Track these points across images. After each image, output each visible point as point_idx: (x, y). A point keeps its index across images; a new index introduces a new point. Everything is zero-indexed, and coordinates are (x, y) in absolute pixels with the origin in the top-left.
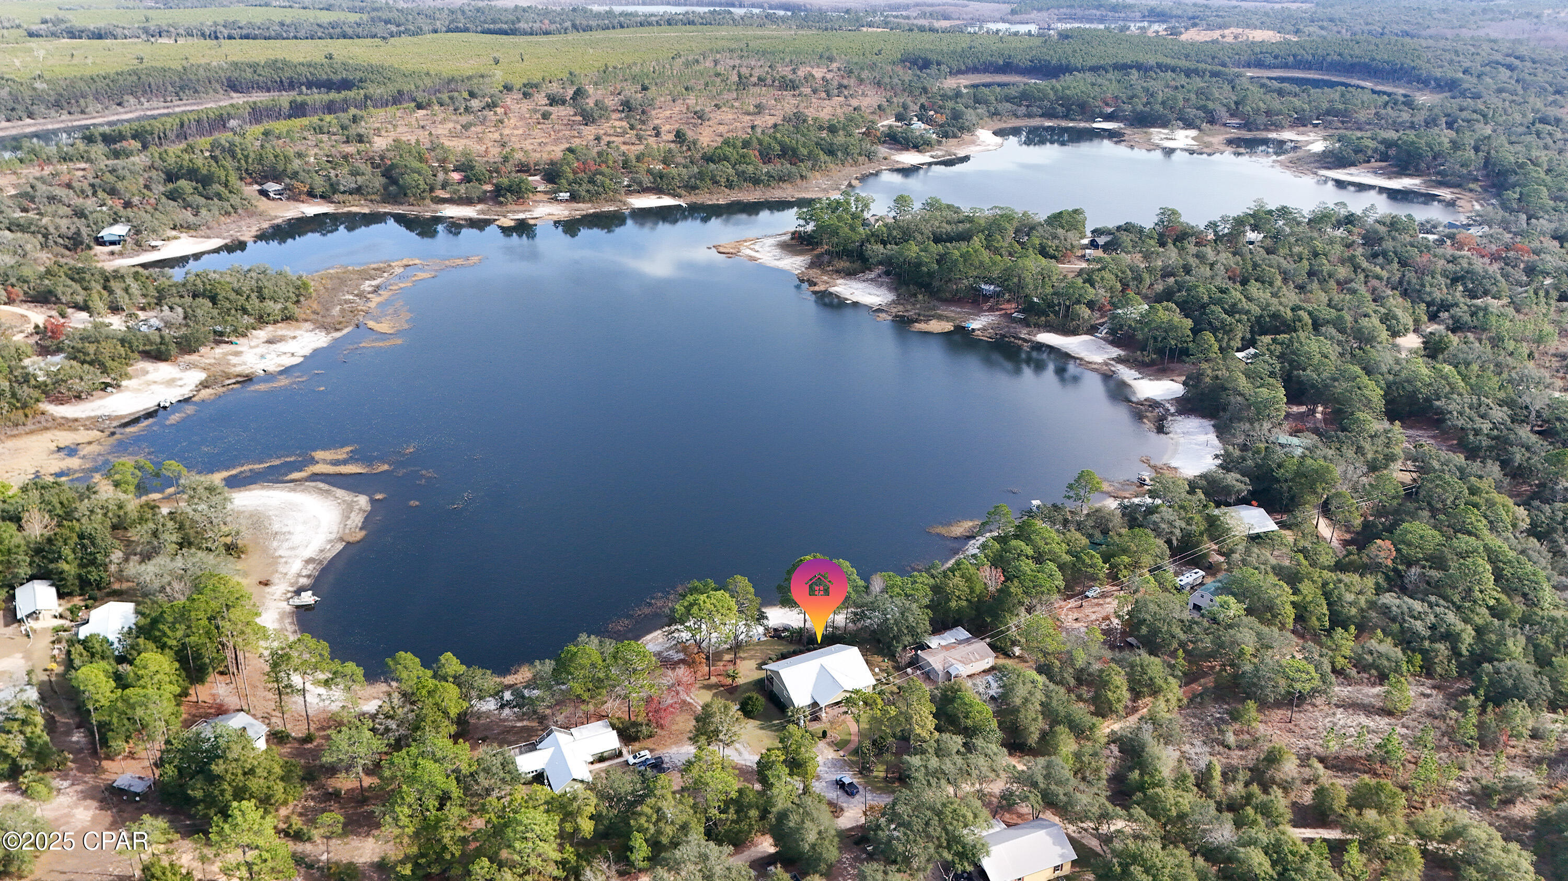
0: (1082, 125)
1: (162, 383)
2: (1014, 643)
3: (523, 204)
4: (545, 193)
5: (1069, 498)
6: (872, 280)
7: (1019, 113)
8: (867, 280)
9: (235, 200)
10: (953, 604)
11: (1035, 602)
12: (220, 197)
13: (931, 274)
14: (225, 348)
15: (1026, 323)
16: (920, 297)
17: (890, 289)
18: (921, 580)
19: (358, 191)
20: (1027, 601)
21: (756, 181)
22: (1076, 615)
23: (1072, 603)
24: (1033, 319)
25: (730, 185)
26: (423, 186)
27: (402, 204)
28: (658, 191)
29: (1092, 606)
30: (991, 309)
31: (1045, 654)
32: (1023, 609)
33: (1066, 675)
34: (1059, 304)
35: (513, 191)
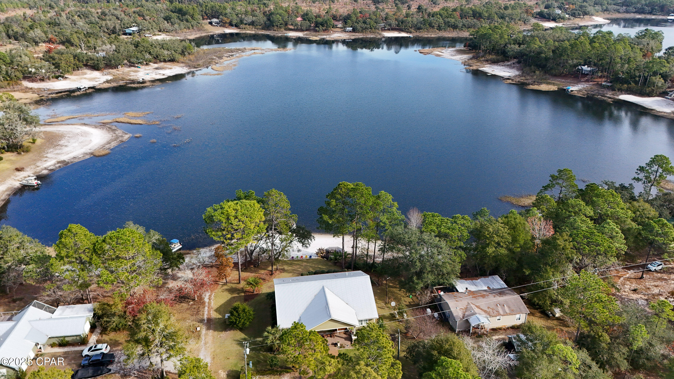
0: (661, 17)
1: (88, 79)
2: (555, 302)
3: (328, 32)
4: (341, 28)
5: (638, 180)
6: (508, 65)
7: (621, 11)
8: (505, 65)
9: (194, 23)
10: (490, 250)
11: (587, 261)
12: (187, 21)
13: (547, 59)
14: (133, 68)
15: (612, 88)
16: (537, 72)
17: (518, 70)
18: (462, 222)
19: (252, 24)
20: (577, 258)
21: (455, 27)
22: (634, 286)
23: (631, 273)
24: (618, 86)
25: (439, 28)
26: (281, 22)
27: (270, 30)
28: (400, 30)
29: (655, 280)
30: (587, 81)
31: (591, 323)
32: (570, 266)
33: (616, 355)
34: (640, 76)
35: (323, 25)
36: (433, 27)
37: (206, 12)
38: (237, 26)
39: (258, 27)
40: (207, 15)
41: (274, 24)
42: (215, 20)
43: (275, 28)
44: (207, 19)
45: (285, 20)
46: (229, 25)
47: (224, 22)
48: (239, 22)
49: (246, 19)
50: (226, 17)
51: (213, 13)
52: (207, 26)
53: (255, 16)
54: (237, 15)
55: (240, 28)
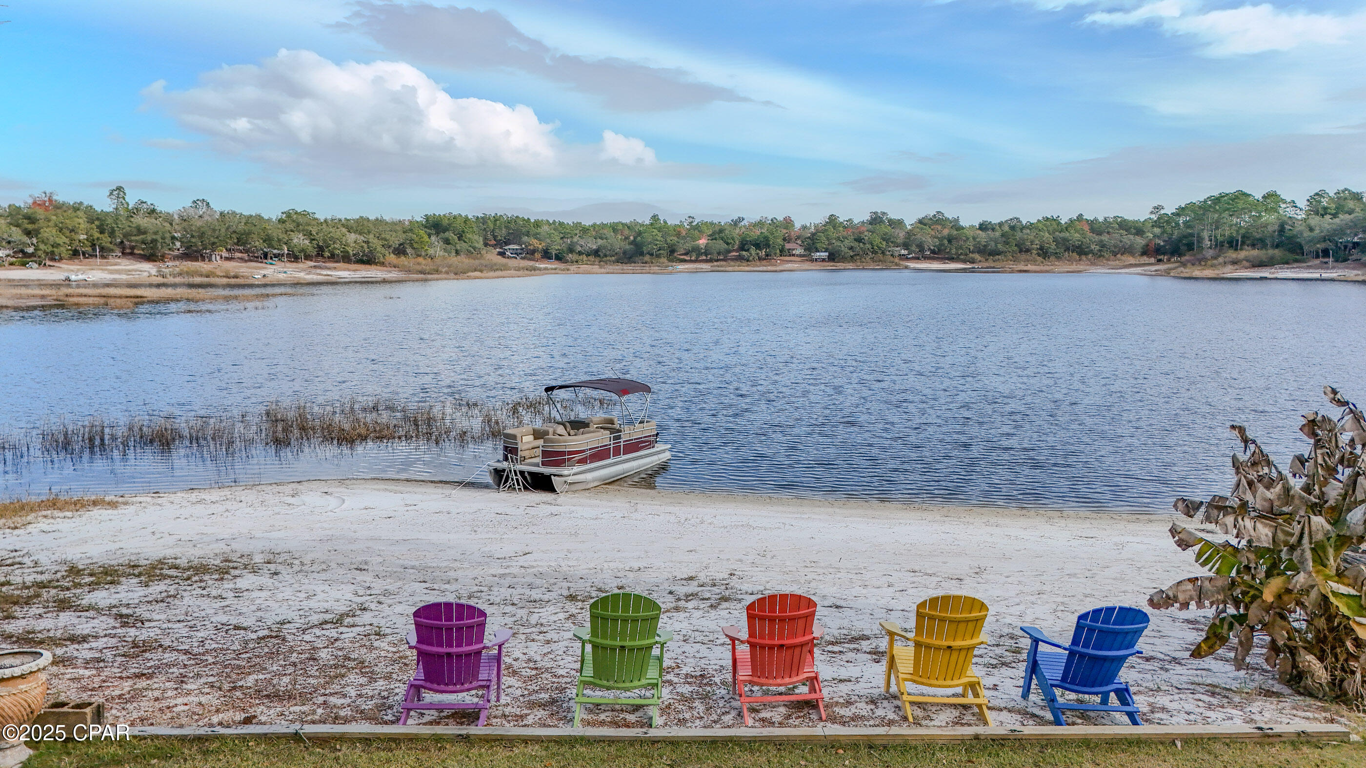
3: (770, 261)
4: (800, 256)
9: (463, 246)
12: (447, 242)
25: (1044, 253)
26: (662, 243)
27: (635, 263)
28: (945, 259)
35: (758, 246)
36: (1028, 251)
37: (493, 231)
38: (559, 258)
39: (608, 258)
40: (495, 237)
41: (645, 249)
42: (511, 247)
43: (647, 258)
44: (495, 246)
45: (669, 241)
46: (543, 257)
47: (532, 248)
48: (565, 249)
49: (582, 242)
50: (536, 238)
51: (509, 233)
52: (492, 256)
53: (601, 238)
54: (562, 238)
55: (566, 262)
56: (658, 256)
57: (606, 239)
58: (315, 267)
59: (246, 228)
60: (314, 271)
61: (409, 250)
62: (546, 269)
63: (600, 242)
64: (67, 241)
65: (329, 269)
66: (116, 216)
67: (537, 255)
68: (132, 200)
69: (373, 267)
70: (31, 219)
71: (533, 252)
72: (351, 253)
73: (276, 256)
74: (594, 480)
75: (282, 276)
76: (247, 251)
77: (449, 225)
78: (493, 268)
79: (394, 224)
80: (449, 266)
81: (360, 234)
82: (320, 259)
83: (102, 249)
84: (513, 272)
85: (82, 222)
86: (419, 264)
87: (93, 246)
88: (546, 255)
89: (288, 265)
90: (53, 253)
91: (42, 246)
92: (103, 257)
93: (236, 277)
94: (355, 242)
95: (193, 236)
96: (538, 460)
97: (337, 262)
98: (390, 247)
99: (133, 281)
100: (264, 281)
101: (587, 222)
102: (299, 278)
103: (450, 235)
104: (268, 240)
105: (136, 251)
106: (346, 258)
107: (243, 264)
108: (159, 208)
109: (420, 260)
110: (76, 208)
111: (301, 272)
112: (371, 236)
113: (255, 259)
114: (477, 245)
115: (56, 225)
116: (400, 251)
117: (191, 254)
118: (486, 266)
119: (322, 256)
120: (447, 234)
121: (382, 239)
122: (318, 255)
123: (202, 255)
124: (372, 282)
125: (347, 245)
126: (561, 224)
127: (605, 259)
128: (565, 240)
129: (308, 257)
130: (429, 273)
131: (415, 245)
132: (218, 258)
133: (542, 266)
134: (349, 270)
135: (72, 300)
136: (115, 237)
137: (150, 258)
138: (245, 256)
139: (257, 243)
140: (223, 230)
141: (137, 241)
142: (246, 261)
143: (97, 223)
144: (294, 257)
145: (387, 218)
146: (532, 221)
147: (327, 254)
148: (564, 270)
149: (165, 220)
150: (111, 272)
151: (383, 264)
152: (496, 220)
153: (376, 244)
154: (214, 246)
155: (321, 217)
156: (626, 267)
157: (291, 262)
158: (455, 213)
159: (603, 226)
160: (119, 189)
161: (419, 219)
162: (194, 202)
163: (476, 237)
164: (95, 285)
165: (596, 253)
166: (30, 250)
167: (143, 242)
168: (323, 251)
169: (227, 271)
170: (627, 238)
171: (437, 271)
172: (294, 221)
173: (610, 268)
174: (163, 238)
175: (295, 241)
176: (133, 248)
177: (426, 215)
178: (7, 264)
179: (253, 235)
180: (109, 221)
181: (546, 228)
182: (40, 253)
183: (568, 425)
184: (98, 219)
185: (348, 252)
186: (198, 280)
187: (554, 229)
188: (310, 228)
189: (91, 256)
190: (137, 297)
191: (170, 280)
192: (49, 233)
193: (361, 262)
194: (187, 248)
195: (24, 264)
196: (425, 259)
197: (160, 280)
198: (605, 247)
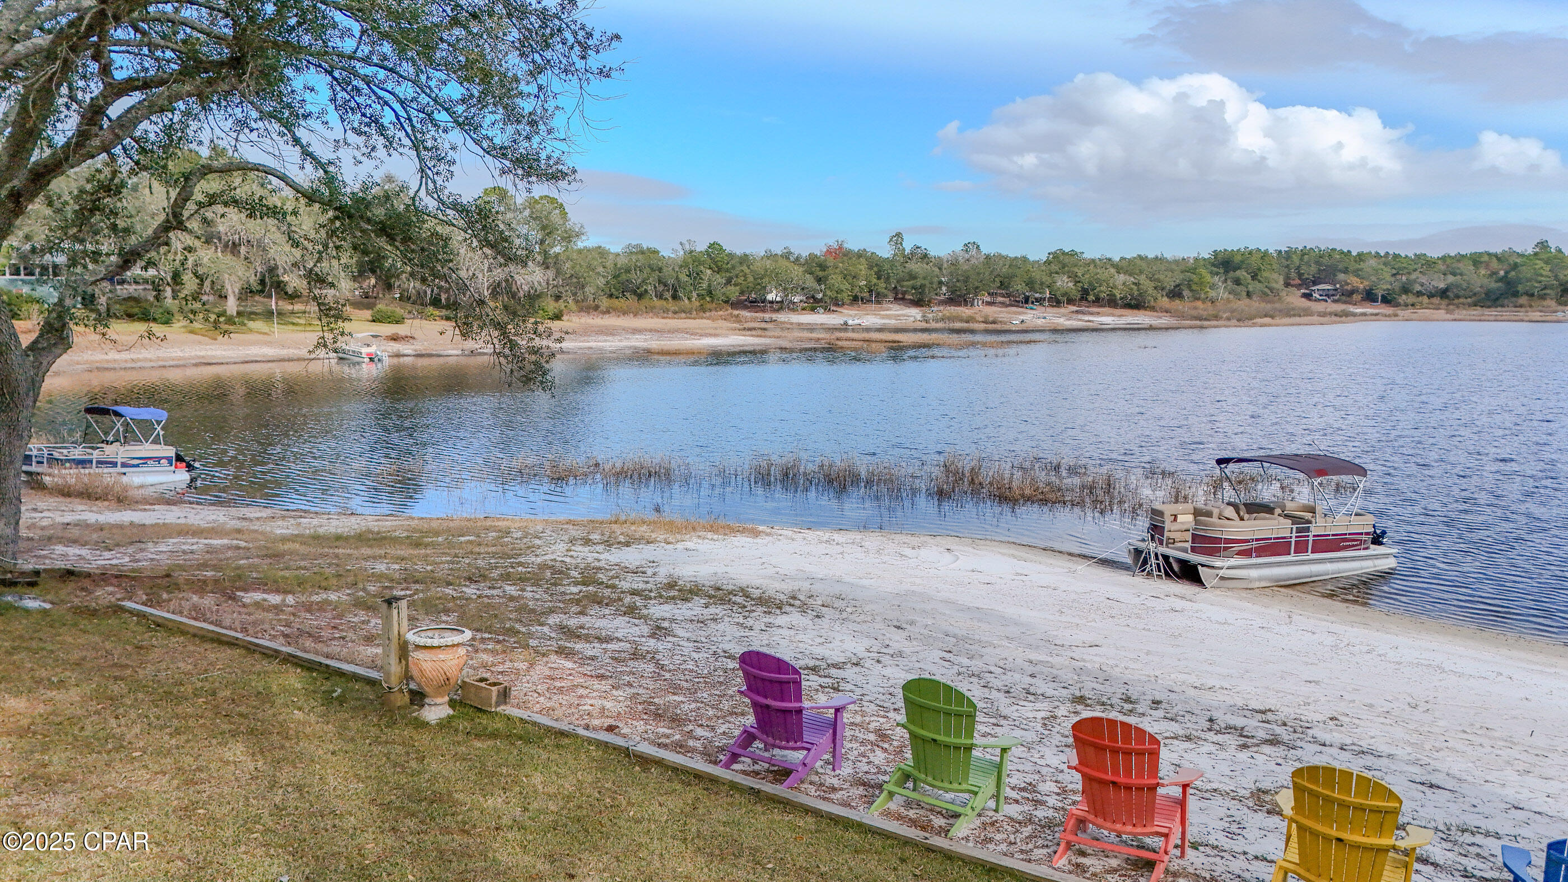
37: (1298, 268)
38: (1387, 300)
39: (1461, 300)
40: (1300, 275)
41: (1520, 288)
42: (1321, 287)
43: (1523, 300)
44: (1299, 287)
45: (1561, 277)
46: (1363, 300)
47: (1349, 288)
48: (1397, 289)
49: (1423, 279)
50: (1358, 276)
51: (1319, 270)
52: (1294, 298)
53: (1454, 274)
54: (1394, 275)
55: (1397, 305)
56: (1543, 297)
57: (1461, 274)
58: (1077, 312)
59: (1010, 271)
60: (1075, 316)
61: (1186, 293)
62: (1364, 314)
63: (1451, 279)
64: (849, 287)
65: (1092, 314)
66: (891, 262)
67: (1356, 297)
68: (908, 246)
69: (1142, 312)
70: (823, 267)
71: (1351, 293)
72: (1118, 296)
73: (1037, 300)
74: (1260, 579)
75: (1040, 322)
76: (1008, 296)
77: (1242, 262)
78: (1290, 312)
79: (1176, 262)
80: (1233, 311)
81: (1130, 275)
82: (1084, 303)
83: (878, 295)
84: (1315, 318)
85: (862, 268)
86: (1195, 308)
87: (871, 291)
88: (1370, 297)
89: (1049, 310)
90: (836, 299)
91: (829, 293)
92: (878, 302)
93: (994, 322)
94: (1124, 284)
95: (958, 281)
96: (1188, 545)
97: (1102, 306)
98: (1163, 289)
99: (900, 326)
100: (1023, 327)
101: (1434, 253)
102: (1058, 324)
103: (1241, 274)
104: (1030, 284)
105: (907, 297)
106: (1112, 302)
107: (1003, 309)
108: (933, 253)
109: (1199, 304)
110: (860, 255)
111: (1061, 318)
112: (1143, 277)
113: (1016, 303)
114: (1274, 285)
115: (842, 272)
116: (1175, 294)
117: (957, 298)
118: (1280, 311)
119: (1086, 300)
120: (1238, 273)
121: (1155, 280)
122: (1082, 299)
123: (965, 300)
124: (1139, 329)
125: (1114, 287)
126: (1396, 256)
127: (1456, 301)
128: (1399, 277)
129: (1070, 301)
130: (1206, 319)
131: (1194, 287)
132: (980, 302)
133: (1359, 310)
134: (1113, 315)
135: (840, 343)
136: (890, 283)
137: (918, 303)
138: (1007, 300)
139: (1019, 286)
140: (987, 274)
141: (908, 287)
142: (1007, 306)
143: (875, 269)
144: (1056, 302)
145: (1169, 255)
146: (1354, 253)
147: (1091, 298)
148: (1389, 316)
149: (935, 265)
150: (883, 317)
151: (1153, 309)
152: (1303, 255)
153: (1147, 285)
154: (977, 291)
155: (1088, 255)
156: (1493, 312)
157: (1053, 306)
158: (1252, 247)
159: (1460, 258)
160: (898, 235)
161: (1207, 256)
162: (966, 245)
163: (1275, 276)
164: (868, 330)
165: (1443, 294)
166: (820, 296)
167: (913, 288)
168: (1088, 294)
169: (986, 317)
170: (1494, 273)
171: (1216, 317)
172: (1059, 262)
173: (1463, 313)
174: (931, 283)
175: (1059, 283)
176: (904, 293)
177: (1215, 251)
178: (799, 308)
179: (1016, 279)
180: (886, 266)
181: (1373, 262)
182: (827, 299)
183: (1242, 507)
184: (877, 265)
185: (1115, 295)
186: (958, 325)
187: (1385, 264)
188: (1076, 270)
189: (870, 301)
190: (895, 342)
191: (933, 325)
192: (836, 280)
193: (1129, 306)
194: (953, 293)
195: (813, 309)
196: (1204, 302)
197: (924, 325)
198: (1458, 286)
